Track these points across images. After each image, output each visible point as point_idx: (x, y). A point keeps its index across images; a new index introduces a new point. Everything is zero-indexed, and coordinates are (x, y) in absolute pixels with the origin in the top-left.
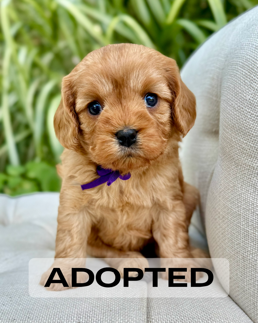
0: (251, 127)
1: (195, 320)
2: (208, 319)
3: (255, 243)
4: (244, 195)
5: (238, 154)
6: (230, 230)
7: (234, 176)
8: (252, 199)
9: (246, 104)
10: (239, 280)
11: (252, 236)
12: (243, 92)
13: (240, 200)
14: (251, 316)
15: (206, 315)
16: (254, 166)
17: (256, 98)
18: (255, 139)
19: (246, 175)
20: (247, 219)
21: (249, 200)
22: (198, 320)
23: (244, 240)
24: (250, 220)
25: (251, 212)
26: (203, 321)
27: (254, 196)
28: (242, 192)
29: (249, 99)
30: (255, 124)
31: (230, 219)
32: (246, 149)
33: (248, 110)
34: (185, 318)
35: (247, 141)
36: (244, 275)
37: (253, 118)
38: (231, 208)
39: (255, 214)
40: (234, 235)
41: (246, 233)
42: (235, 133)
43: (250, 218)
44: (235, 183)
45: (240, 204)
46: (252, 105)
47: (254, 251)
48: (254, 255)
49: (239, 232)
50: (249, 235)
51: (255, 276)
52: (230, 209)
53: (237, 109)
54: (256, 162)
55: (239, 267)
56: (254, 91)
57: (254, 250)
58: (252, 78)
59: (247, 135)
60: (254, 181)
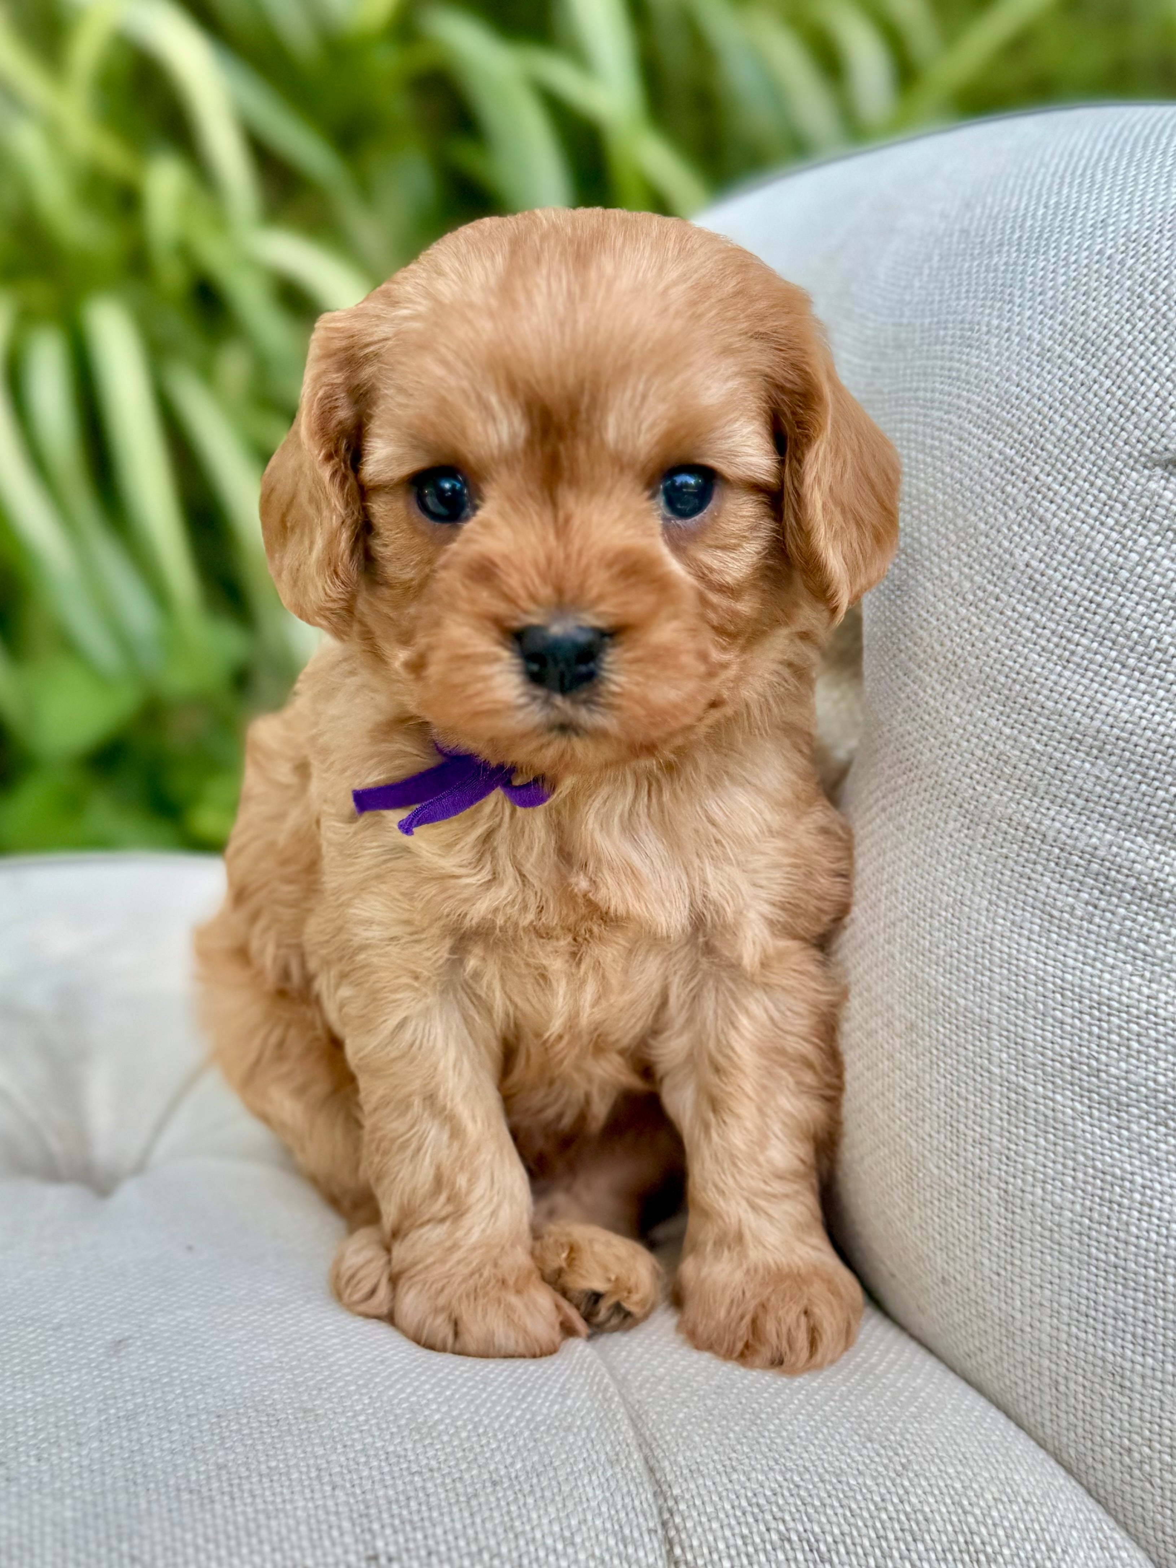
0: (1034, 675)
1: (848, 1483)
2: (895, 1471)
3: (1051, 1137)
4: (1002, 942)
5: (977, 777)
6: (942, 1080)
7: (957, 861)
8: (1037, 959)
9: (1012, 582)
10: (988, 1288)
11: (1042, 1108)
12: (999, 531)
13: (987, 962)
14: (1041, 1434)
15: (882, 1452)
16: (1043, 828)
17: (1055, 563)
18: (1052, 723)
19: (1011, 863)
20: (1020, 1040)
21: (1026, 962)
22: (860, 1480)
23: (1005, 1124)
24: (1031, 1044)
25: (1032, 1012)
26: (881, 1480)
27: (1043, 950)
28: (993, 930)
29: (1027, 565)
30: (1051, 665)
31: (941, 1037)
32: (1013, 761)
33: (1020, 608)
34: (807, 1476)
35: (1015, 732)
36: (1009, 1267)
37: (1043, 642)
38: (947, 992)
39: (1050, 1020)
40: (961, 1103)
41: (1013, 1096)
42: (963, 690)
43: (1032, 1037)
44: (960, 890)
45: (986, 980)
46: (1039, 589)
47: (1050, 1171)
48: (1049, 1187)
49: (986, 1091)
50: (1029, 1104)
51: (1056, 1271)
52: (943, 994)
53: (971, 597)
54: (1052, 813)
55: (986, 1235)
56: (1045, 534)
57: (1051, 1165)
58: (1037, 479)
59: (1018, 706)
60: (1043, 889)
